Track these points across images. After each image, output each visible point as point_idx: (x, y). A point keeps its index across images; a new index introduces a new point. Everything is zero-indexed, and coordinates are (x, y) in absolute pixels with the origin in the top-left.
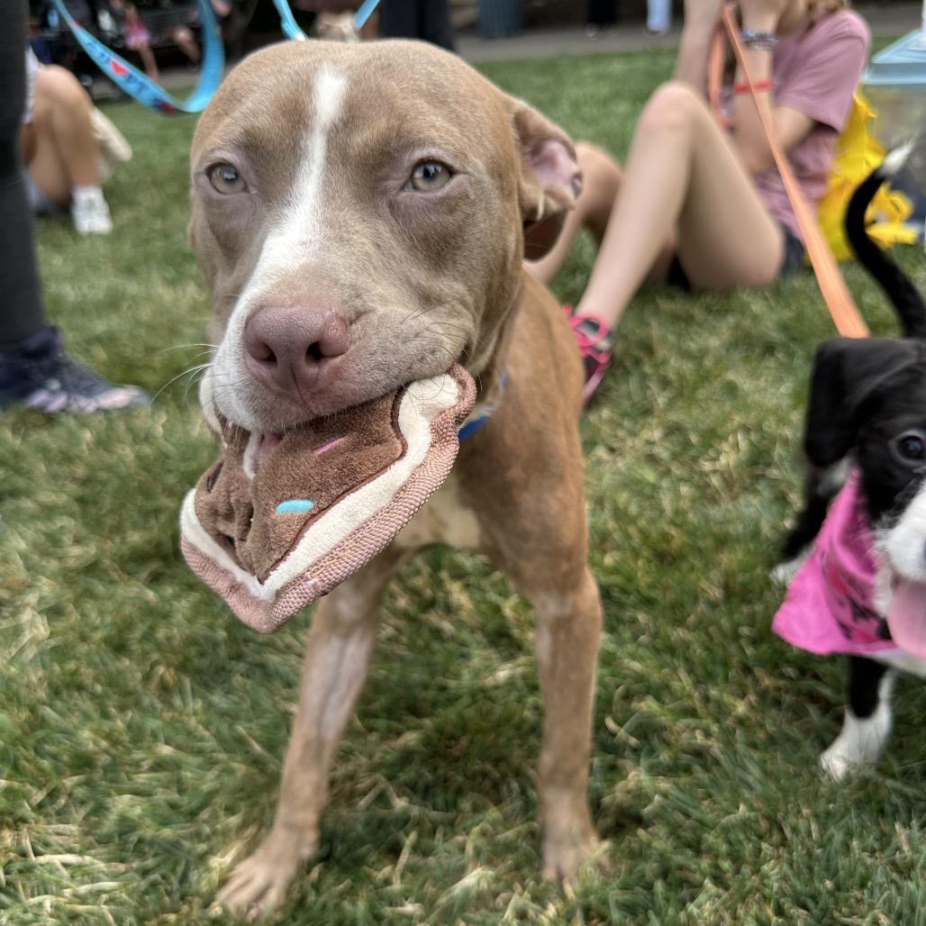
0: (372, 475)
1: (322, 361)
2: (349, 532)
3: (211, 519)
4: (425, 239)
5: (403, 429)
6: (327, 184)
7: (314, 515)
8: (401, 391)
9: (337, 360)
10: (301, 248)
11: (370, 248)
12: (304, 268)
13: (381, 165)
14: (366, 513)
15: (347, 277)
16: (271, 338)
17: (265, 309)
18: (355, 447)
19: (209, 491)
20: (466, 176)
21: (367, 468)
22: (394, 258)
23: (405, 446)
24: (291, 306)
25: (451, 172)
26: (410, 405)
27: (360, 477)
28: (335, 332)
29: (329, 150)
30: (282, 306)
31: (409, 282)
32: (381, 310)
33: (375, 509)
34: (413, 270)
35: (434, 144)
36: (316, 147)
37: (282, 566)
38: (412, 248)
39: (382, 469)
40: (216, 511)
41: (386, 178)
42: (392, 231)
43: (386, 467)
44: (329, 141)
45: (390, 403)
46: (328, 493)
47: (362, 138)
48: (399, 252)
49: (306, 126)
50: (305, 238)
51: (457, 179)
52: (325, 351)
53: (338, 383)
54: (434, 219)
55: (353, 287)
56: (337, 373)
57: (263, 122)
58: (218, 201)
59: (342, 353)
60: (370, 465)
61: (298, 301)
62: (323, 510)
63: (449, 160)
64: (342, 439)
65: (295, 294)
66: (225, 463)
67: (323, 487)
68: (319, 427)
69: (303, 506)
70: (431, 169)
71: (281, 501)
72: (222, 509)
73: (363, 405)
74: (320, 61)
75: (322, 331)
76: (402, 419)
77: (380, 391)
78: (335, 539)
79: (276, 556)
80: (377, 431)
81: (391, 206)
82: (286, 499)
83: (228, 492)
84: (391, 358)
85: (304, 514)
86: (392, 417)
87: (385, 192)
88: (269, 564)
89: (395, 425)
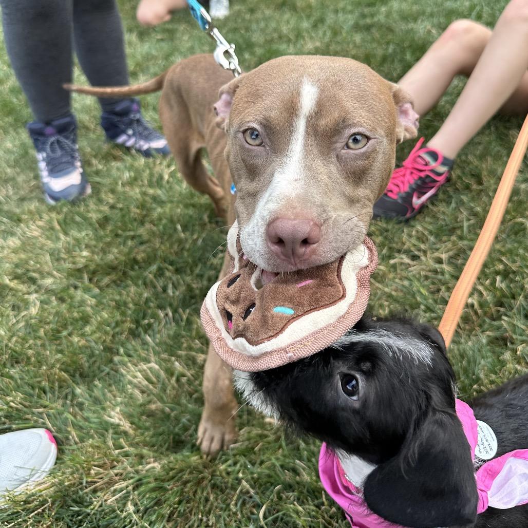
0: (327, 304)
1: (307, 245)
2: (311, 332)
3: (224, 300)
4: (354, 173)
5: (343, 279)
6: (306, 145)
7: (294, 318)
8: (342, 258)
9: (315, 246)
10: (295, 183)
11: (327, 181)
12: (298, 196)
13: (333, 136)
14: (322, 325)
15: (318, 199)
16: (284, 235)
17: (281, 220)
18: (319, 286)
19: (228, 286)
20: (376, 140)
21: (326, 300)
22: (338, 183)
23: (344, 289)
24: (294, 219)
25: (368, 138)
26: (347, 266)
27: (321, 304)
28: (315, 233)
29: (307, 127)
30: (289, 219)
31: (344, 194)
32: (334, 215)
33: (327, 323)
34: (347, 188)
35: (361, 126)
36: (301, 126)
37: (274, 340)
38: (347, 178)
39: (333, 302)
40: (228, 297)
41: (336, 142)
42: (338, 169)
43: (335, 301)
44: (307, 122)
45: (337, 264)
46: (303, 308)
47: (325, 122)
48: (340, 179)
49: (296, 115)
50: (296, 177)
51: (371, 142)
52: (309, 241)
53: (314, 256)
54: (359, 163)
55: (322, 206)
56: (314, 252)
57: (274, 114)
58: (248, 149)
59: (318, 242)
60: (326, 298)
61: (297, 216)
62: (299, 316)
63: (368, 134)
64: (311, 281)
65: (295, 211)
66: (242, 276)
67: (300, 304)
68: (300, 275)
69: (288, 311)
70: (358, 137)
71: (277, 306)
72: (233, 297)
73: (323, 266)
74: (302, 76)
75: (309, 233)
76: (342, 274)
77: (333, 260)
78: (304, 334)
79: (271, 334)
80: (330, 280)
81: (337, 156)
82: (280, 306)
83: (240, 291)
84: (339, 244)
85: (289, 315)
86: (338, 272)
87: (335, 149)
88: (265, 336)
89: (339, 276)
